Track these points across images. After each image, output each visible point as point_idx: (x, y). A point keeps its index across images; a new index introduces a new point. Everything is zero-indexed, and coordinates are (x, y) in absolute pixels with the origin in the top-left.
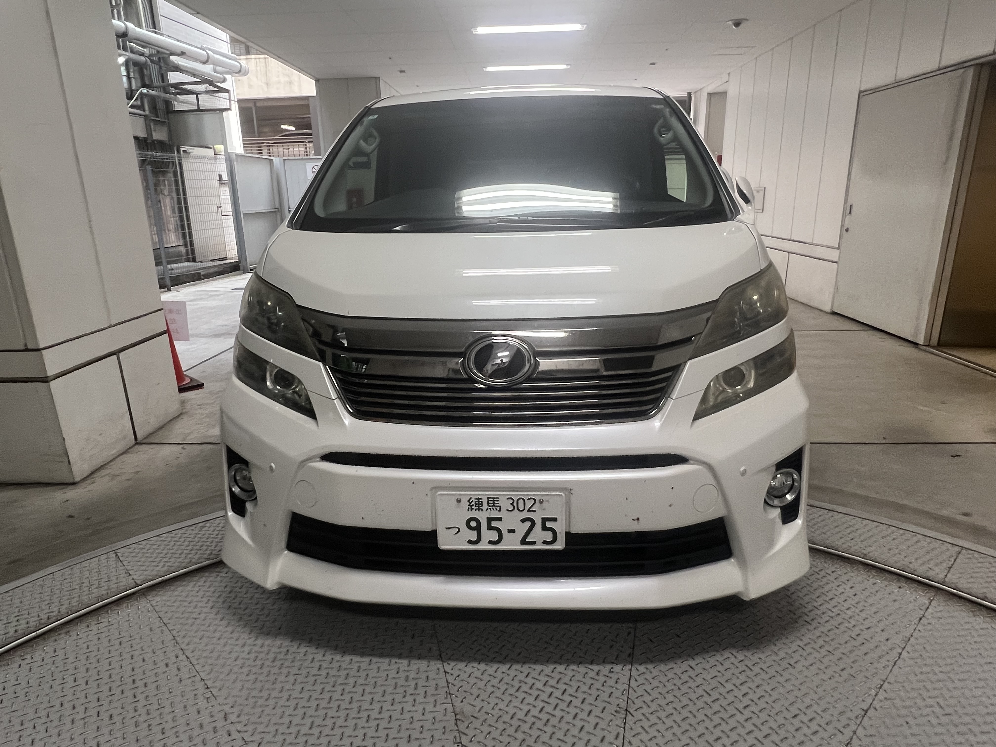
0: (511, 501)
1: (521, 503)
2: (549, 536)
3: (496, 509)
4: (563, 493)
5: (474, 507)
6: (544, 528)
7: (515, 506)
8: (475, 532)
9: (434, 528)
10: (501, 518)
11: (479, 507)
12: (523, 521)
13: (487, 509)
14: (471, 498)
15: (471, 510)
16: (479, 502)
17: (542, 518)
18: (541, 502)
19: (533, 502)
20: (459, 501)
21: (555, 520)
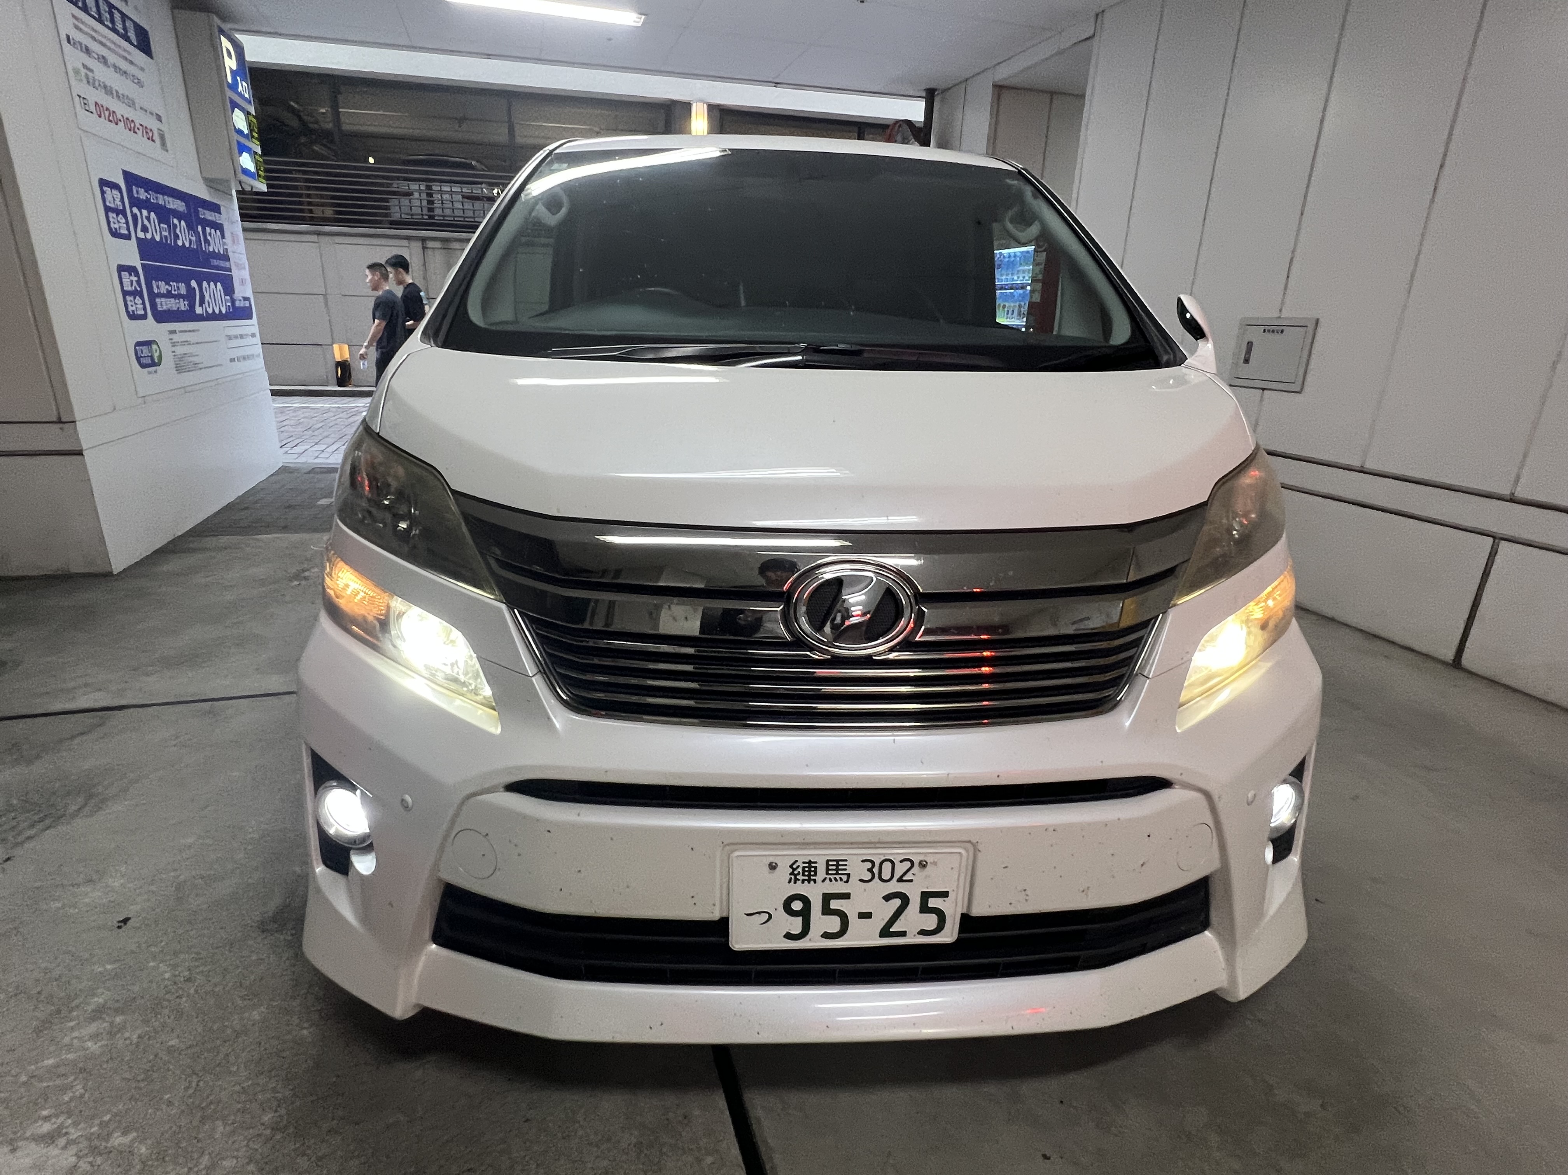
0: (869, 865)
1: (887, 866)
2: (931, 922)
3: (841, 879)
4: (965, 849)
5: (800, 877)
6: (924, 909)
7: (874, 871)
8: (800, 918)
9: (725, 915)
10: (849, 894)
11: (809, 876)
12: (887, 898)
13: (825, 879)
14: (796, 861)
15: (795, 883)
16: (810, 867)
17: (923, 893)
18: (923, 865)
19: (908, 864)
20: (773, 867)
21: (945, 894)
